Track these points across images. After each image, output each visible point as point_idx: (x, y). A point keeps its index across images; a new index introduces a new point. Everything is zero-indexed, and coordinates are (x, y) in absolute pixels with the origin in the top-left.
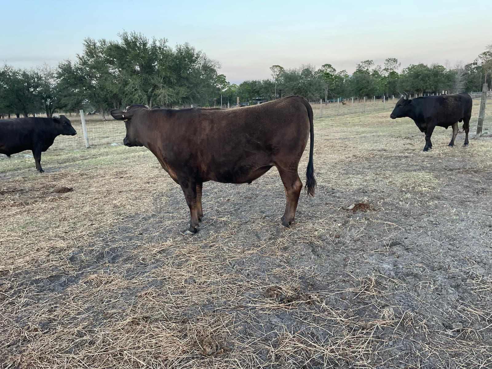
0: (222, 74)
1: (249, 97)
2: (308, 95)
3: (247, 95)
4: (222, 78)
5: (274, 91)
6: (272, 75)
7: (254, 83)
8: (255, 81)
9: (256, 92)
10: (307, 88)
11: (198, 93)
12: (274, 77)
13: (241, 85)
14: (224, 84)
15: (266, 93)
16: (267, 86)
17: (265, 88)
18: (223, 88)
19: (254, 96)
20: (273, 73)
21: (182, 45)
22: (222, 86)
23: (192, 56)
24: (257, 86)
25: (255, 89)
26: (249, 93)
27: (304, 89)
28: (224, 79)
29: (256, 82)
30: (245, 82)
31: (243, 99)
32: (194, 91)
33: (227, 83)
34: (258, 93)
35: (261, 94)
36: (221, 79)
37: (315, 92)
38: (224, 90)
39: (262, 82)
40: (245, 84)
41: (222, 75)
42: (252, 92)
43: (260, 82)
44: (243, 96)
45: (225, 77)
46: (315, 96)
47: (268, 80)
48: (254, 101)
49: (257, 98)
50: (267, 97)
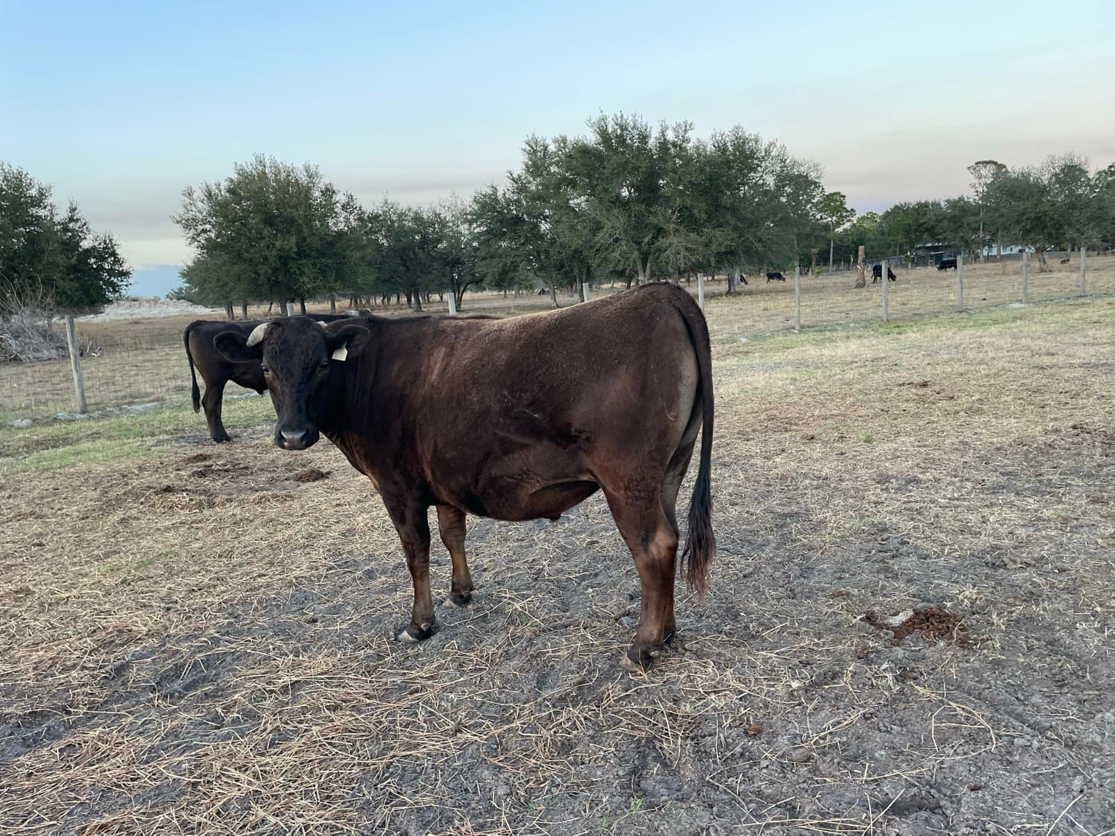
0: (836, 191)
1: (907, 243)
2: (1065, 233)
3: (900, 239)
4: (837, 201)
5: (976, 225)
6: (973, 186)
7: (922, 208)
8: (923, 202)
9: (927, 230)
10: (1062, 216)
11: (760, 240)
12: (977, 191)
13: (887, 214)
14: (841, 215)
15: (955, 231)
16: (957, 213)
17: (954, 219)
18: (838, 224)
19: (919, 240)
20: (976, 181)
21: (727, 133)
22: (835, 218)
23: (752, 155)
24: (931, 215)
25: (923, 224)
26: (908, 232)
27: (1052, 219)
28: (841, 202)
29: (926, 205)
30: (896, 207)
31: (889, 248)
32: (750, 236)
33: (847, 211)
34: (931, 231)
35: (940, 234)
36: (834, 203)
37: (1085, 225)
38: (840, 230)
39: (943, 204)
40: (898, 211)
41: (835, 193)
42: (916, 231)
43: (938, 205)
44: (888, 241)
45: (844, 197)
46: (1086, 235)
47: (961, 199)
48: (920, 253)
49: (929, 245)
50: (957, 242)
